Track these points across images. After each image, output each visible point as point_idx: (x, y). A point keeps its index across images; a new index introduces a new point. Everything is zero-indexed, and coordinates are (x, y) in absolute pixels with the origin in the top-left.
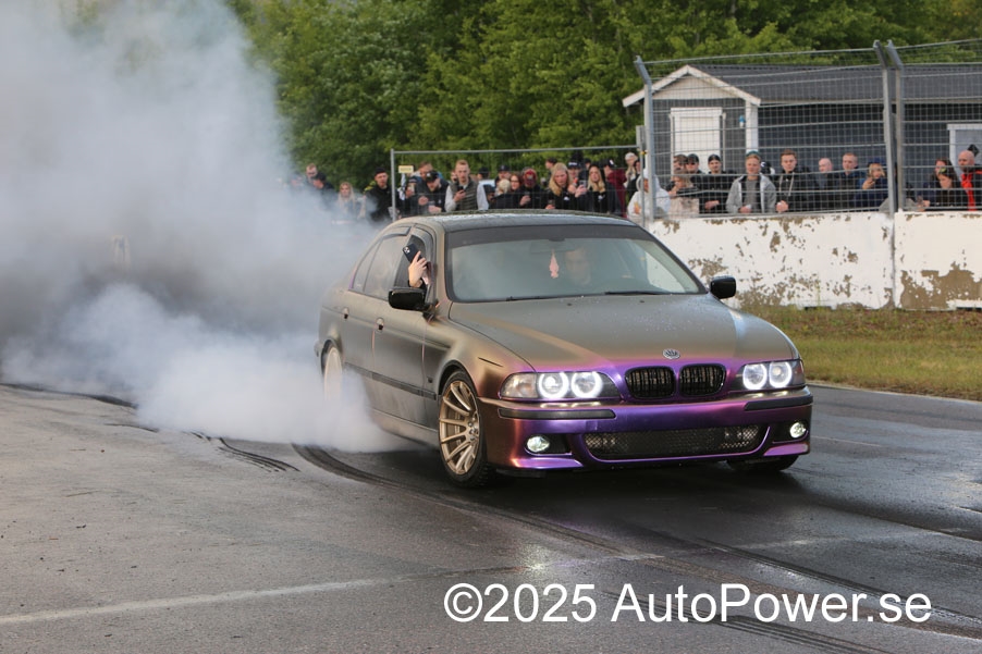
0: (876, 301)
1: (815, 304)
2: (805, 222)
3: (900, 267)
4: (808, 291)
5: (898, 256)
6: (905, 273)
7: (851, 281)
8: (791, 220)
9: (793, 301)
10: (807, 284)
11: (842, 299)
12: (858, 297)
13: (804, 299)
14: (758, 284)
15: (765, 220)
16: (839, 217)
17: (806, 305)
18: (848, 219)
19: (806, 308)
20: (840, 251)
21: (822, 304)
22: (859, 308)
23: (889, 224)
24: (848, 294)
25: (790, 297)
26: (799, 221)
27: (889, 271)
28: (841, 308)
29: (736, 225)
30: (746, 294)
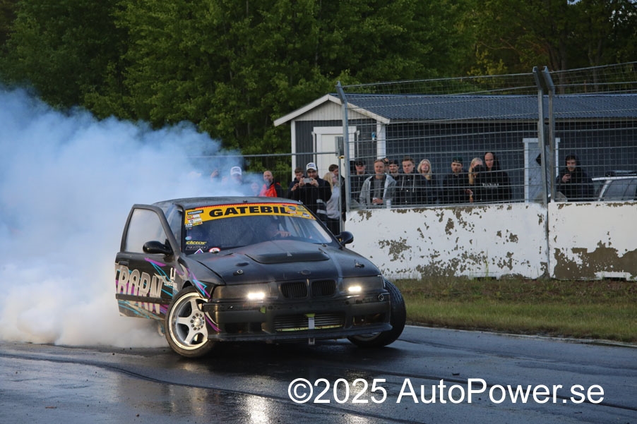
0: (533, 273)
1: (484, 275)
2: (474, 211)
3: (553, 245)
4: (478, 265)
5: (551, 237)
6: (558, 250)
7: (513, 257)
8: (462, 210)
9: (466, 273)
10: (476, 259)
11: (505, 271)
12: (518, 269)
13: (473, 271)
14: (436, 259)
15: (441, 209)
16: (502, 207)
17: (476, 276)
18: (509, 208)
19: (476, 279)
20: (503, 234)
21: (490, 275)
22: (519, 277)
23: (543, 212)
24: (511, 267)
25: (462, 269)
26: (469, 210)
27: (544, 248)
28: (505, 278)
29: (418, 213)
30: (426, 268)
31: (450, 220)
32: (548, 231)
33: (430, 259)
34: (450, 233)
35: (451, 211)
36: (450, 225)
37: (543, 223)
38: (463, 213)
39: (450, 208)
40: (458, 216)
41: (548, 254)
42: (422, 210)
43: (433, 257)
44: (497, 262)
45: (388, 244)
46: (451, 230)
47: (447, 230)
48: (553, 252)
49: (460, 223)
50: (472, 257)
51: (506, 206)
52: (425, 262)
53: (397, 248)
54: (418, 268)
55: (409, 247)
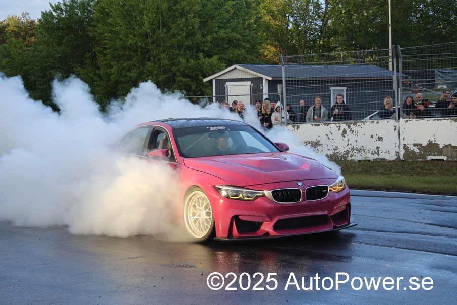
0: (391, 157)
1: (363, 159)
2: (358, 124)
3: (403, 142)
4: (360, 154)
5: (401, 138)
6: (405, 145)
7: (380, 149)
9: (354, 158)
10: (359, 151)
13: (358, 157)
15: (339, 124)
16: (373, 122)
18: (378, 123)
19: (359, 161)
20: (375, 136)
23: (397, 124)
24: (379, 155)
25: (352, 156)
26: (355, 124)
27: (397, 144)
28: (375, 161)
29: (326, 126)
30: (331, 156)
31: (344, 129)
32: (399, 135)
33: (333, 151)
34: (345, 137)
35: (345, 125)
36: (344, 132)
37: (397, 130)
38: (351, 125)
39: (344, 123)
40: (349, 127)
41: (399, 147)
42: (329, 124)
43: (335, 150)
44: (371, 152)
45: (309, 143)
46: (345, 135)
47: (342, 135)
48: (402, 146)
49: (350, 131)
50: (357, 149)
52: (330, 153)
53: (315, 145)
54: (327, 156)
55: (321, 145)
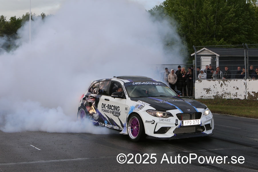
0: (242, 98)
1: (230, 98)
2: (228, 81)
4: (228, 96)
6: (248, 92)
7: (237, 94)
9: (225, 98)
10: (228, 94)
11: (235, 97)
12: (238, 97)
13: (228, 97)
14: (218, 94)
17: (228, 98)
18: (237, 81)
19: (228, 99)
20: (235, 87)
22: (239, 99)
23: (245, 82)
24: (237, 96)
25: (224, 97)
27: (245, 92)
28: (235, 99)
29: (214, 81)
30: (215, 96)
31: (222, 83)
32: (246, 87)
33: (216, 94)
34: (222, 87)
35: (222, 81)
36: (222, 85)
37: (245, 85)
38: (225, 81)
43: (217, 93)
44: (233, 95)
45: (206, 89)
49: (224, 84)
50: (227, 93)
51: (236, 80)
52: (215, 94)
53: (208, 90)
54: (213, 96)
55: (211, 90)
